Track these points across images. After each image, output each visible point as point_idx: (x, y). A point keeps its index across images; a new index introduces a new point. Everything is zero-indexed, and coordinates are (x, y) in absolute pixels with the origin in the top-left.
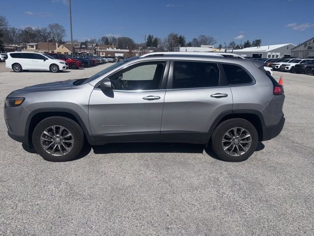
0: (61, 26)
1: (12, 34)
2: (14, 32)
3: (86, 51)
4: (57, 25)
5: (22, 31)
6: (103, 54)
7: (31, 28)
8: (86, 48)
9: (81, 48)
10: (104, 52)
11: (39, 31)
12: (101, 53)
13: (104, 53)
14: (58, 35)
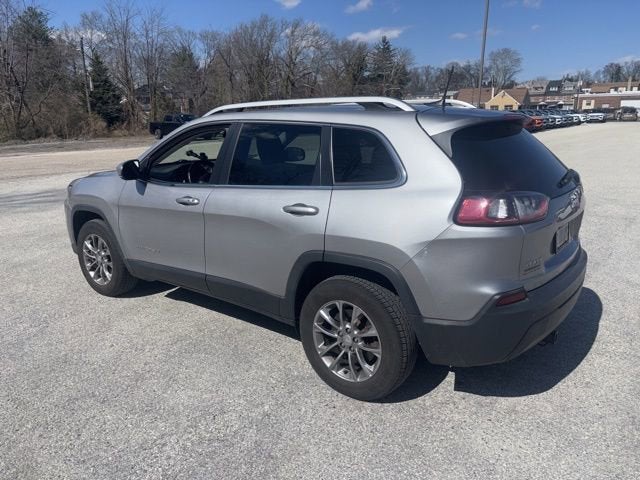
0: (515, 53)
1: (424, 78)
2: (428, 73)
3: (556, 99)
4: (506, 51)
5: (442, 70)
6: (589, 104)
7: (457, 64)
8: (557, 93)
9: (548, 93)
10: (592, 98)
11: (468, 68)
12: (585, 102)
13: (593, 102)
14: (506, 71)
